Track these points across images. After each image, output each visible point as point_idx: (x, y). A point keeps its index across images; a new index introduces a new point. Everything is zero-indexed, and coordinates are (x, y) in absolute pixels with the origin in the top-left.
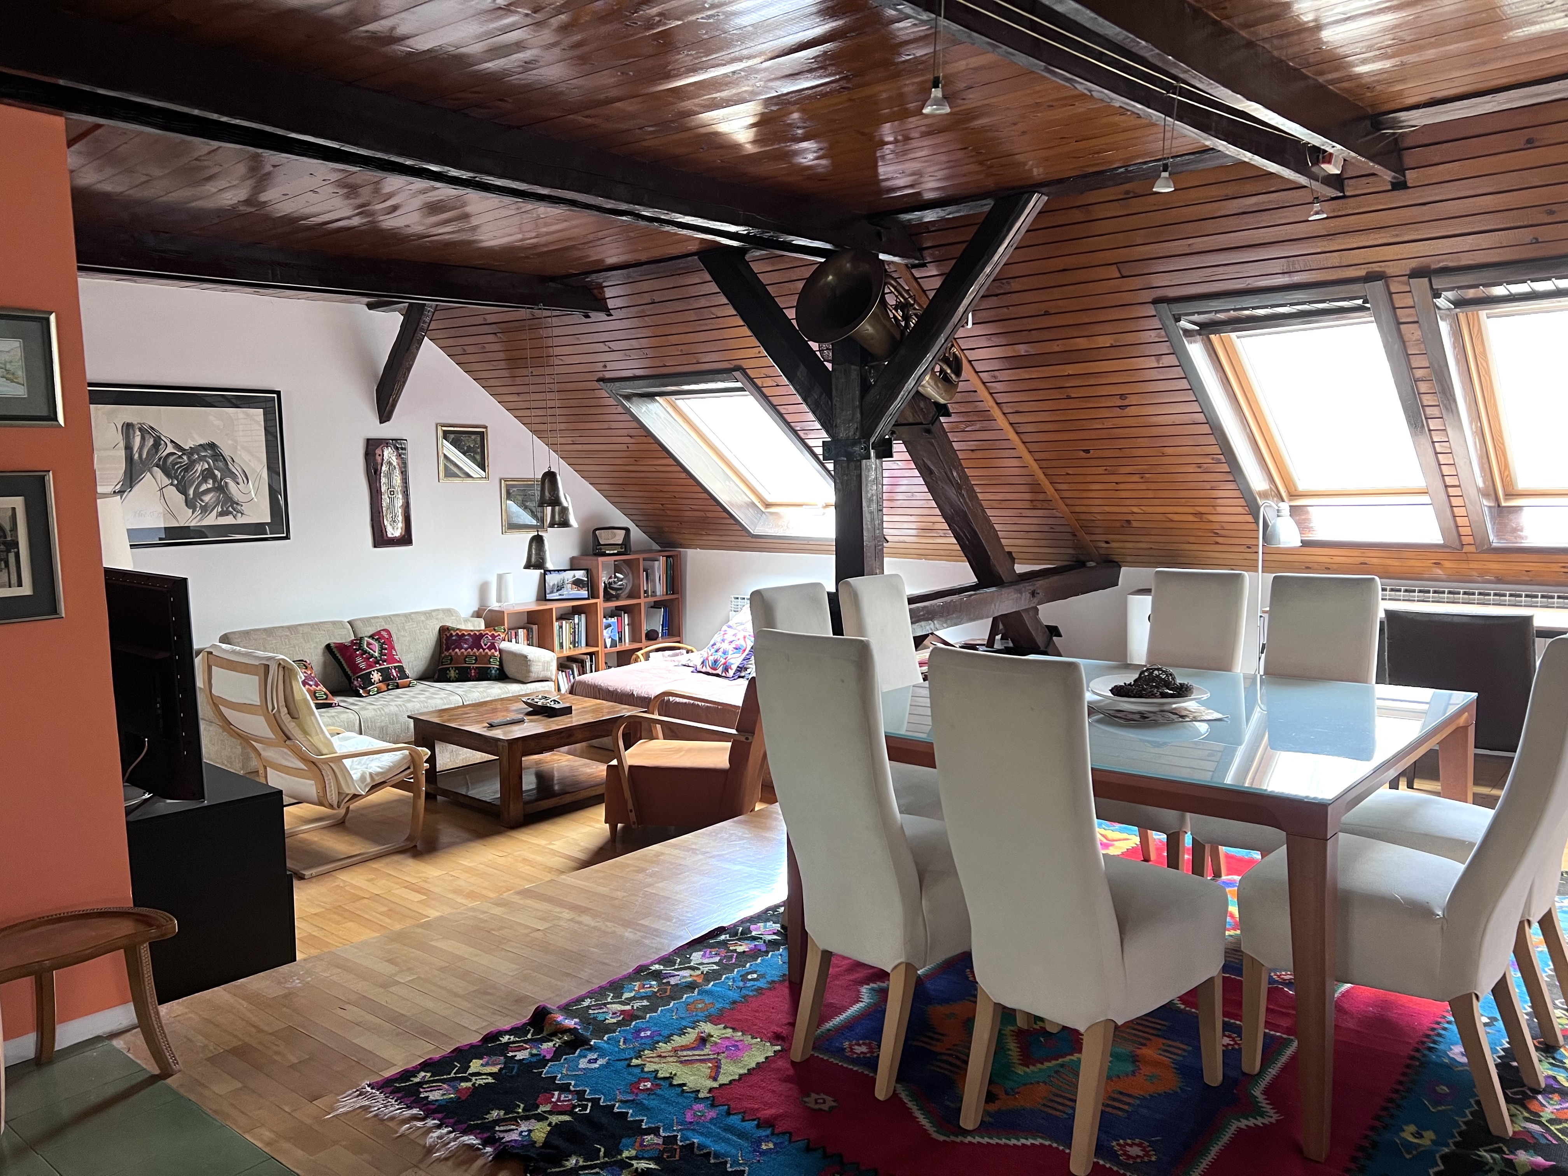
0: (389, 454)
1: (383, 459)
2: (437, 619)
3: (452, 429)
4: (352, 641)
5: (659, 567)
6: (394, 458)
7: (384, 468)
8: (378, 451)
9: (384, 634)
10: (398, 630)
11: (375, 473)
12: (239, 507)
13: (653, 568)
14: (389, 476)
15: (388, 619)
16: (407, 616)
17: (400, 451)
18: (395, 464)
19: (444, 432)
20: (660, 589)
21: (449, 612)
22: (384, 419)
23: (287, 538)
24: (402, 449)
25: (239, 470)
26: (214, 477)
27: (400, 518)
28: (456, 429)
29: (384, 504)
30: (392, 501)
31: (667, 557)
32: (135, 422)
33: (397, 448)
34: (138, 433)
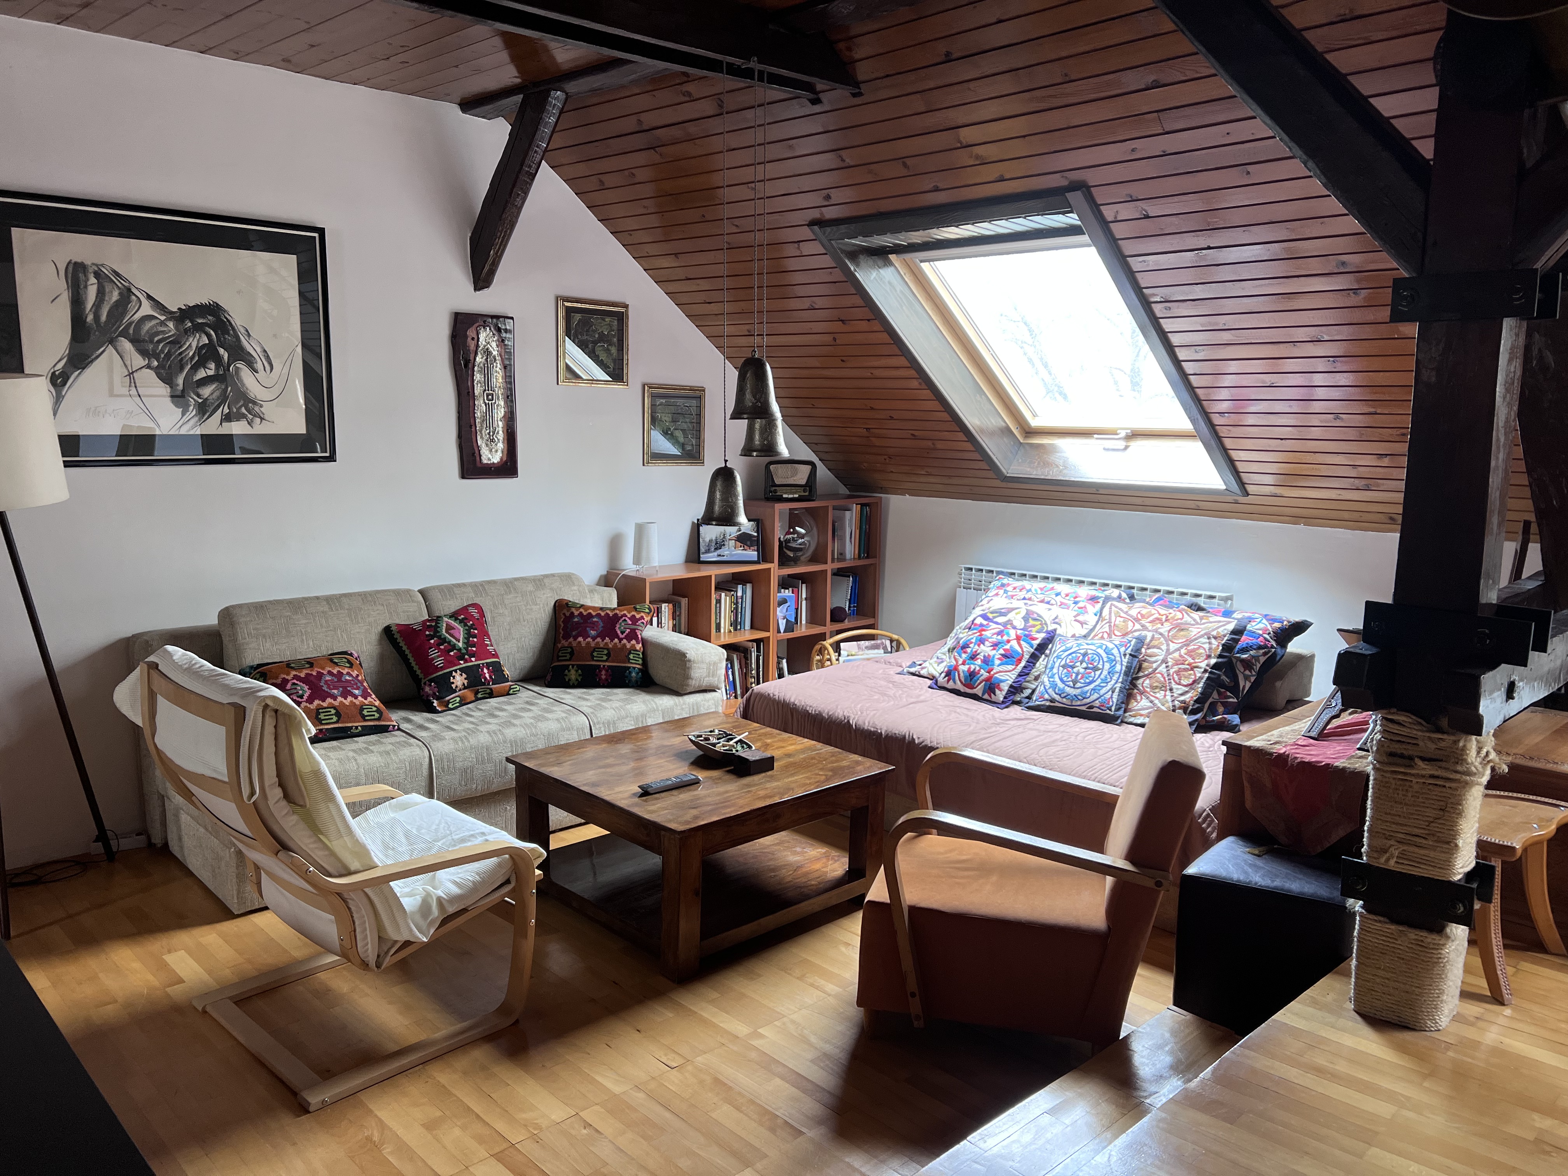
0: (486, 337)
1: (477, 346)
2: (552, 589)
3: (579, 305)
4: (424, 622)
5: (851, 519)
6: (494, 344)
7: (479, 359)
8: (471, 333)
9: (474, 612)
10: (494, 605)
11: (466, 366)
12: (257, 409)
13: (842, 519)
14: (487, 372)
15: (479, 587)
16: (509, 585)
17: (504, 335)
18: (495, 353)
19: (567, 308)
20: (850, 549)
21: (568, 578)
22: (481, 284)
23: (332, 458)
24: (506, 331)
25: (259, 350)
26: (218, 360)
27: (501, 435)
28: (583, 306)
29: (478, 414)
30: (489, 408)
31: (862, 505)
32: (88, 262)
33: (499, 330)
34: (93, 280)
